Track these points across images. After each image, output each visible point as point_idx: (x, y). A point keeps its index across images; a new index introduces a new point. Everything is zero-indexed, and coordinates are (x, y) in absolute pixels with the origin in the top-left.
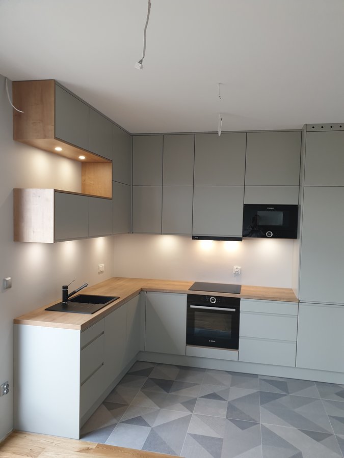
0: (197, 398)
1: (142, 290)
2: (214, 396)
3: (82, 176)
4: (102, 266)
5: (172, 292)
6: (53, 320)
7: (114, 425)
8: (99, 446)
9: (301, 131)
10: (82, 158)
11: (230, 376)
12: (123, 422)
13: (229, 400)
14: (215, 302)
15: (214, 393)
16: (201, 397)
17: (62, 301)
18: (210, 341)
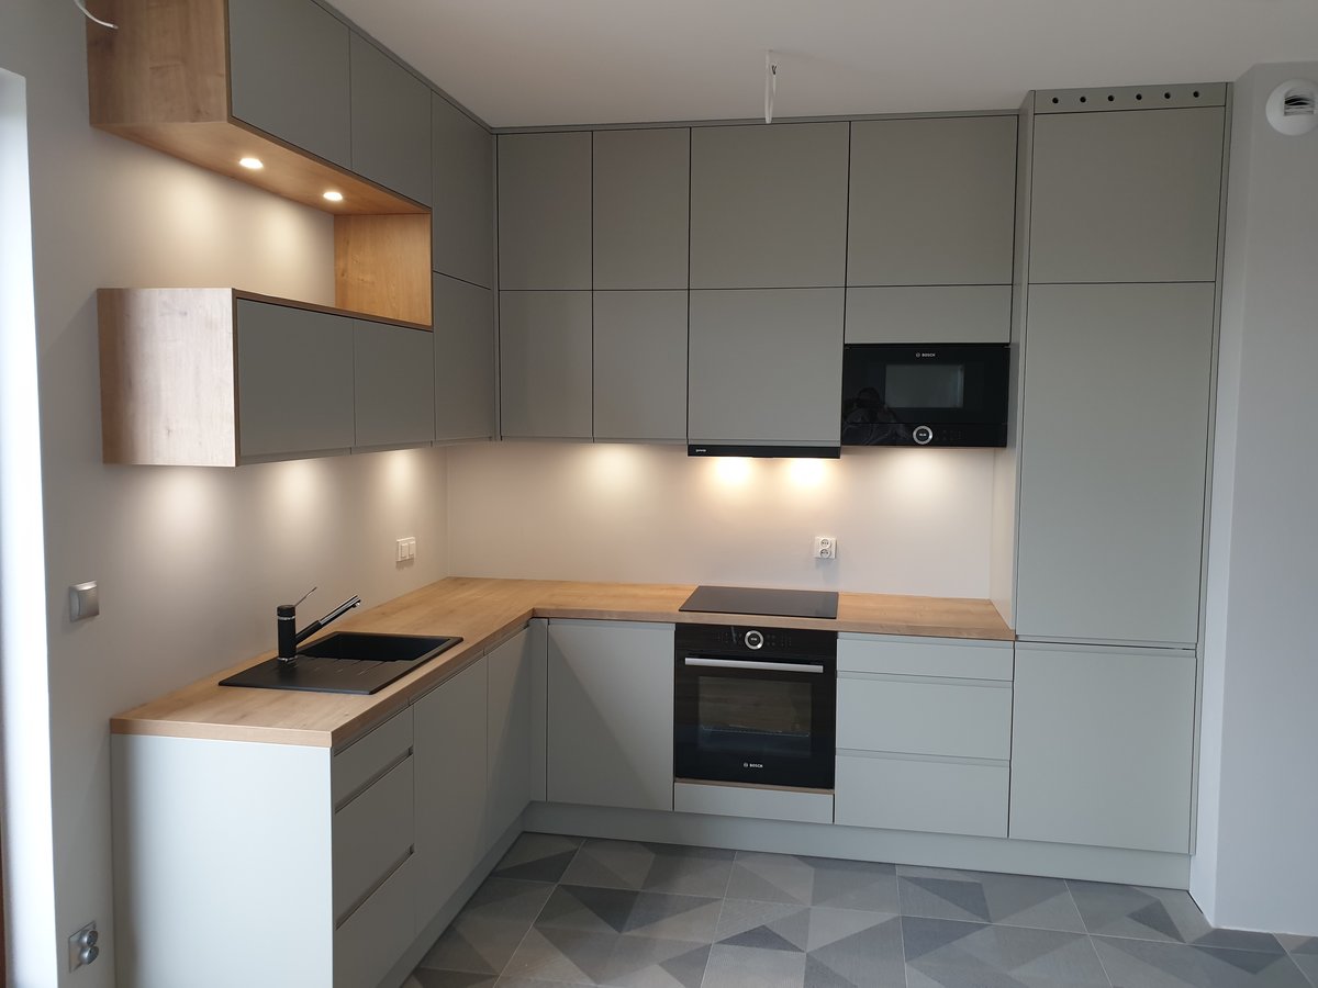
0: (708, 947)
1: (534, 615)
2: (761, 937)
3: (337, 257)
4: (407, 543)
5: (627, 618)
6: (242, 718)
9: (1018, 115)
10: (333, 196)
11: (810, 870)
13: (808, 951)
14: (759, 646)
15: (763, 926)
16: (723, 942)
17: (275, 653)
18: (746, 765)
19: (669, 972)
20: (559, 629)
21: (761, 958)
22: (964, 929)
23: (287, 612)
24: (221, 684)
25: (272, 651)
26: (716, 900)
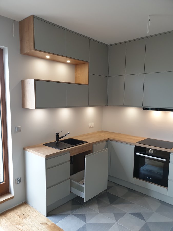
0: (126, 213)
1: (108, 140)
2: (138, 215)
3: (75, 72)
4: (91, 124)
5: (125, 143)
7: (68, 215)
8: (53, 224)
10: (69, 61)
11: (160, 204)
12: (73, 214)
13: (147, 222)
14: (152, 153)
15: (140, 213)
16: (129, 213)
17: (56, 141)
18: (148, 177)
19: (114, 215)
20: (113, 143)
21: (135, 219)
23: (58, 134)
24: (43, 145)
25: (54, 140)
26: (134, 204)
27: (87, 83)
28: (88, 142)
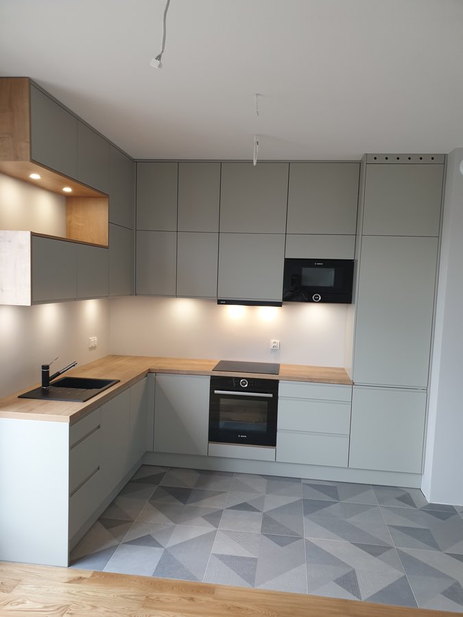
0: (223, 510)
2: (245, 507)
3: (67, 215)
4: (94, 339)
6: (30, 411)
7: (114, 548)
8: (95, 574)
9: (360, 163)
10: (68, 190)
11: (265, 481)
12: (125, 543)
13: (264, 511)
14: (246, 386)
15: (245, 503)
16: (228, 509)
17: (41, 385)
18: (239, 436)
19: (206, 519)
20: (160, 378)
21: (244, 514)
22: (328, 504)
23: (46, 367)
24: (19, 397)
25: (38, 383)
26: (226, 492)
27: (105, 242)
28: (119, 381)
